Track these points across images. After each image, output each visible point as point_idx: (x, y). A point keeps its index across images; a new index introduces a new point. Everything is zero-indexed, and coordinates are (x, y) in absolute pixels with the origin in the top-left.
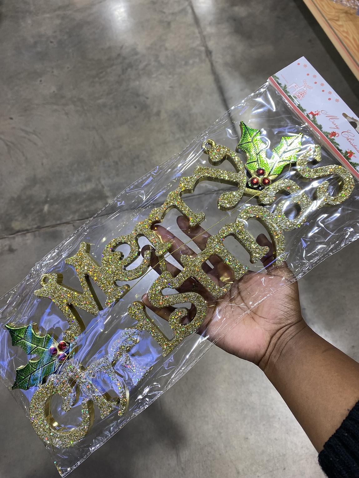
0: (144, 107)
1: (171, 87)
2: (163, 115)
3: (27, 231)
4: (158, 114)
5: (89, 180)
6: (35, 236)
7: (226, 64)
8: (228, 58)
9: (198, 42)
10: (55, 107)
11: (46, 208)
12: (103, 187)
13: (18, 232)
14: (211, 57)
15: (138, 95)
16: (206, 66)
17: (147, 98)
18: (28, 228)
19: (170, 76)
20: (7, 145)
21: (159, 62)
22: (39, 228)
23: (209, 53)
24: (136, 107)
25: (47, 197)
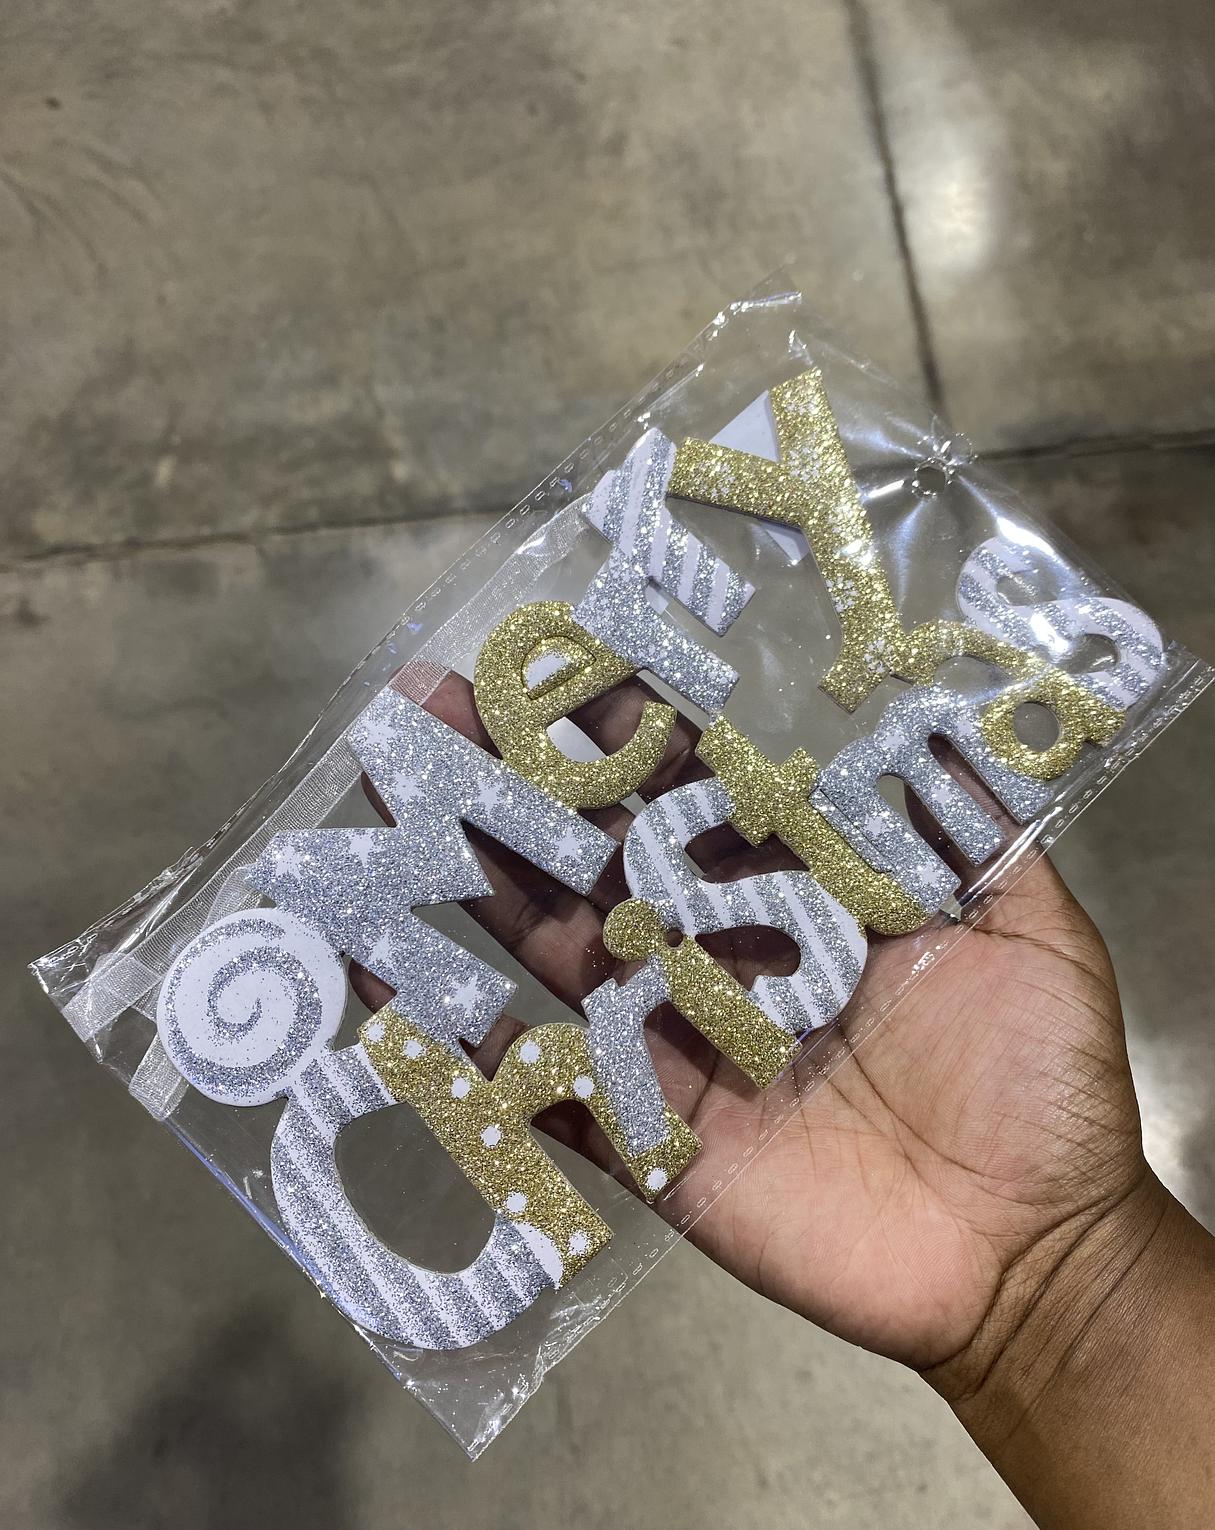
0: (565, 112)
2: (637, 155)
3: (89, 552)
4: (617, 146)
5: (329, 379)
6: (117, 575)
10: (223, 74)
11: (164, 471)
12: (380, 413)
13: (56, 550)
15: (545, 61)
17: (581, 77)
18: (95, 539)
20: (33, 210)
22: (133, 545)
24: (532, 110)
25: (170, 429)
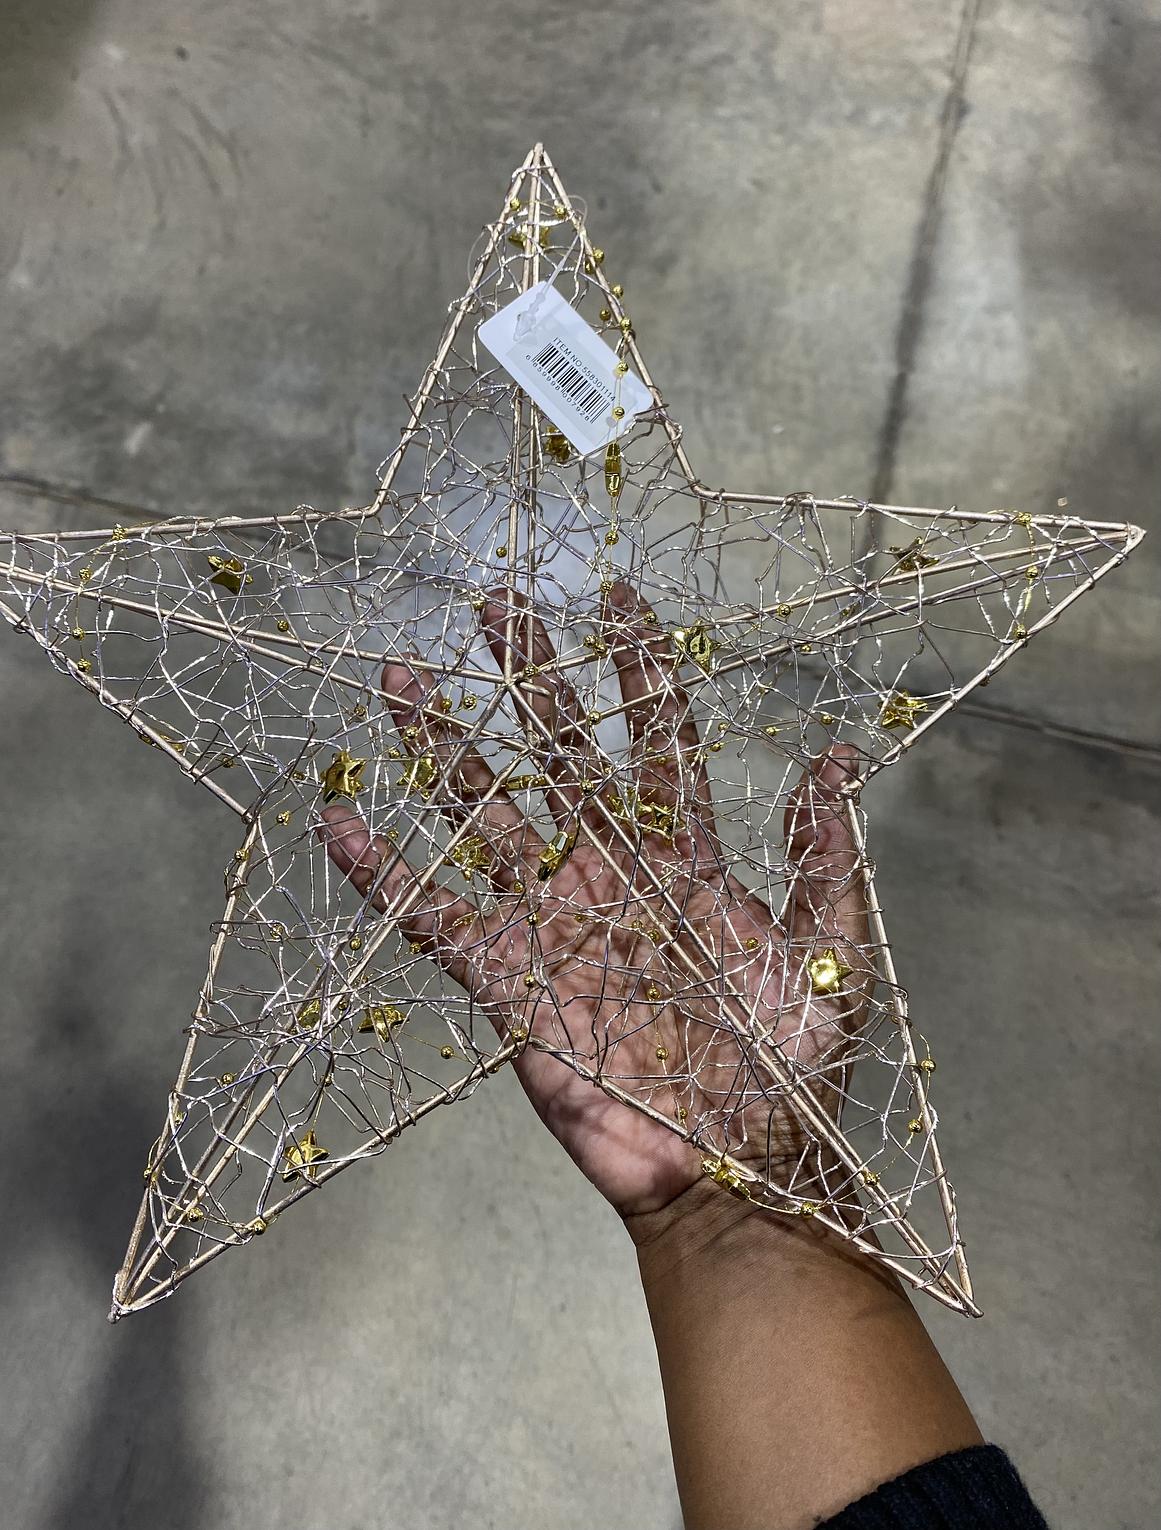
1: (757, 183)
3: (44, 489)
4: (663, 265)
5: (320, 400)
7: (992, 183)
8: (1013, 164)
9: (940, 50)
10: (340, 77)
11: (138, 436)
12: (351, 448)
14: (957, 128)
15: (632, 162)
16: (919, 159)
18: (53, 479)
19: (777, 140)
20: (124, 148)
21: (767, 67)
22: (84, 495)
23: (956, 108)
25: (160, 397)
